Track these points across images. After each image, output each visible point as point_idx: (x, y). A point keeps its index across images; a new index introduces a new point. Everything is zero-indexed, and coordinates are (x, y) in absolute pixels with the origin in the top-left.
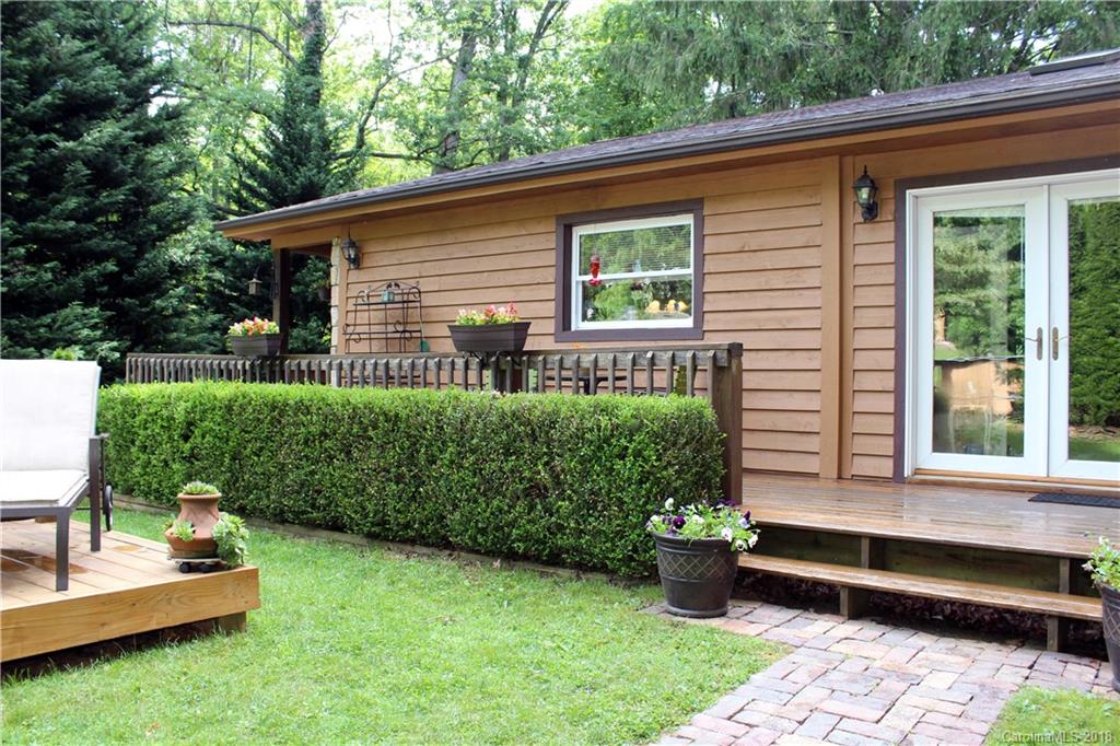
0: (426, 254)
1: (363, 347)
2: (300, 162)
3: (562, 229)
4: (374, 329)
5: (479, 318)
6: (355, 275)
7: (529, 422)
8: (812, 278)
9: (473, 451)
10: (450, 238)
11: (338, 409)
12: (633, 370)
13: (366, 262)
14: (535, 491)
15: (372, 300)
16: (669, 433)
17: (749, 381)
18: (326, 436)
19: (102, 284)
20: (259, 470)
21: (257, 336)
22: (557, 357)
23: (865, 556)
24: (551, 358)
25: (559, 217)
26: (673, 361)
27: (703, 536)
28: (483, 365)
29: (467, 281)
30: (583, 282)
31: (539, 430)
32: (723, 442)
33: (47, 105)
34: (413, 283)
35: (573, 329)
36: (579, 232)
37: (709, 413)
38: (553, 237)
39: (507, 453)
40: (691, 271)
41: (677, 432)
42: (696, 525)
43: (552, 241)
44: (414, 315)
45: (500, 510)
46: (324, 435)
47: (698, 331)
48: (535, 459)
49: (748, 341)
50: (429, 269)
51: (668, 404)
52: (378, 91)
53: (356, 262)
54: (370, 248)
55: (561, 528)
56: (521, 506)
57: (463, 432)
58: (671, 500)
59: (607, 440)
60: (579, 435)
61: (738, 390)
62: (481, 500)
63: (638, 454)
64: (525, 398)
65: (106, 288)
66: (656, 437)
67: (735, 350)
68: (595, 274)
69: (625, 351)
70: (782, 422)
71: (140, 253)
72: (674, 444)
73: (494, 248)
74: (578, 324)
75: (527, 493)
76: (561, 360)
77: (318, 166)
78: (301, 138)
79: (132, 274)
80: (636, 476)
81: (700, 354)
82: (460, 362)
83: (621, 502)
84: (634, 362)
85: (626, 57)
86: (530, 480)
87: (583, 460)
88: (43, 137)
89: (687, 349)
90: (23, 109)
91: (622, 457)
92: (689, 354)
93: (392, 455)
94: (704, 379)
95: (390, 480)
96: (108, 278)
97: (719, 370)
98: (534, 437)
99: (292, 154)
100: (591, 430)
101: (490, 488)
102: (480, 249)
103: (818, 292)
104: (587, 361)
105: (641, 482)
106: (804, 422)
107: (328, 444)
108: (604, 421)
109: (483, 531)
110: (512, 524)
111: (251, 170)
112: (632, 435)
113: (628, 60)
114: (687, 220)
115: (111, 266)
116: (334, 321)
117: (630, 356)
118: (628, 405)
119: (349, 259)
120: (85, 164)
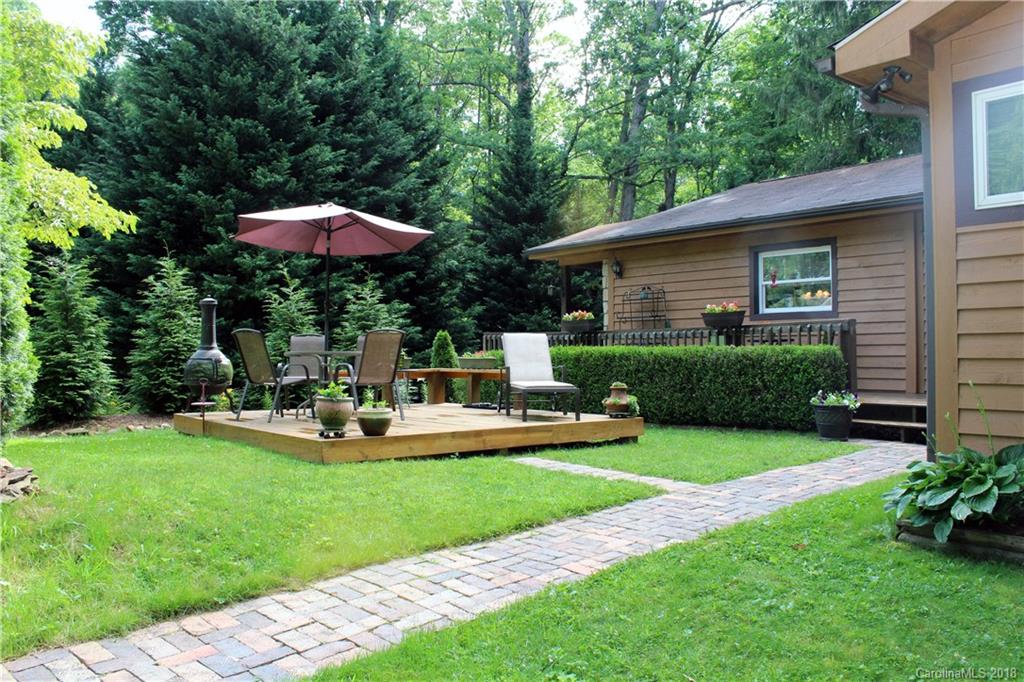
0: (666, 269)
1: (627, 326)
2: (527, 191)
3: (752, 255)
4: (634, 315)
5: (718, 309)
6: (619, 282)
7: (751, 359)
8: (900, 282)
9: (722, 375)
10: (682, 260)
11: (646, 357)
12: (800, 336)
13: (626, 274)
14: (755, 391)
15: (632, 297)
16: (819, 361)
17: (860, 340)
18: (639, 371)
19: (405, 287)
20: (596, 391)
21: (582, 321)
22: (760, 328)
23: (914, 417)
24: (756, 329)
25: (751, 248)
26: (821, 329)
27: (836, 404)
28: (719, 334)
29: (694, 285)
30: (766, 286)
31: (756, 363)
32: (846, 367)
33: (374, 167)
34: (659, 287)
35: (761, 312)
36: (762, 256)
37: (839, 353)
38: (748, 259)
39: (740, 375)
40: (830, 278)
41: (823, 361)
42: (832, 399)
43: (746, 262)
44: (662, 305)
45: (737, 402)
46: (638, 371)
47: (835, 312)
48: (754, 377)
49: (859, 318)
50: (668, 278)
51: (819, 348)
52: (578, 128)
53: (620, 274)
54: (628, 265)
55: (767, 409)
56: (747, 399)
57: (717, 366)
58: (821, 391)
59: (790, 365)
60: (777, 363)
61: (855, 345)
62: (727, 398)
63: (805, 371)
64: (748, 348)
65: (407, 290)
66: (813, 363)
67: (852, 323)
68: (774, 281)
69: (797, 324)
70: (884, 362)
71: (427, 265)
72: (822, 367)
73: (711, 265)
74: (763, 310)
75: (750, 393)
76: (762, 330)
77: (542, 192)
78: (528, 171)
79: (423, 279)
80: (804, 381)
81: (834, 325)
82: (706, 332)
83: (797, 394)
84: (801, 330)
85: (777, 97)
86: (752, 386)
87: (779, 375)
88: (372, 188)
89: (828, 323)
90: (359, 172)
91: (798, 373)
92: (829, 325)
93: (677, 379)
94: (837, 339)
95: (675, 391)
96: (410, 282)
97: (844, 333)
98: (753, 366)
99: (520, 183)
100: (782, 361)
101: (732, 392)
102: (701, 266)
103: (903, 290)
104: (776, 330)
105: (806, 384)
106: (895, 362)
107: (640, 375)
108: (788, 357)
109: (727, 413)
110: (743, 409)
111: (490, 196)
112: (802, 362)
113: (779, 100)
114: (827, 249)
115: (411, 274)
116: (605, 311)
117: (799, 327)
118: (799, 349)
119: (616, 272)
120: (397, 205)
